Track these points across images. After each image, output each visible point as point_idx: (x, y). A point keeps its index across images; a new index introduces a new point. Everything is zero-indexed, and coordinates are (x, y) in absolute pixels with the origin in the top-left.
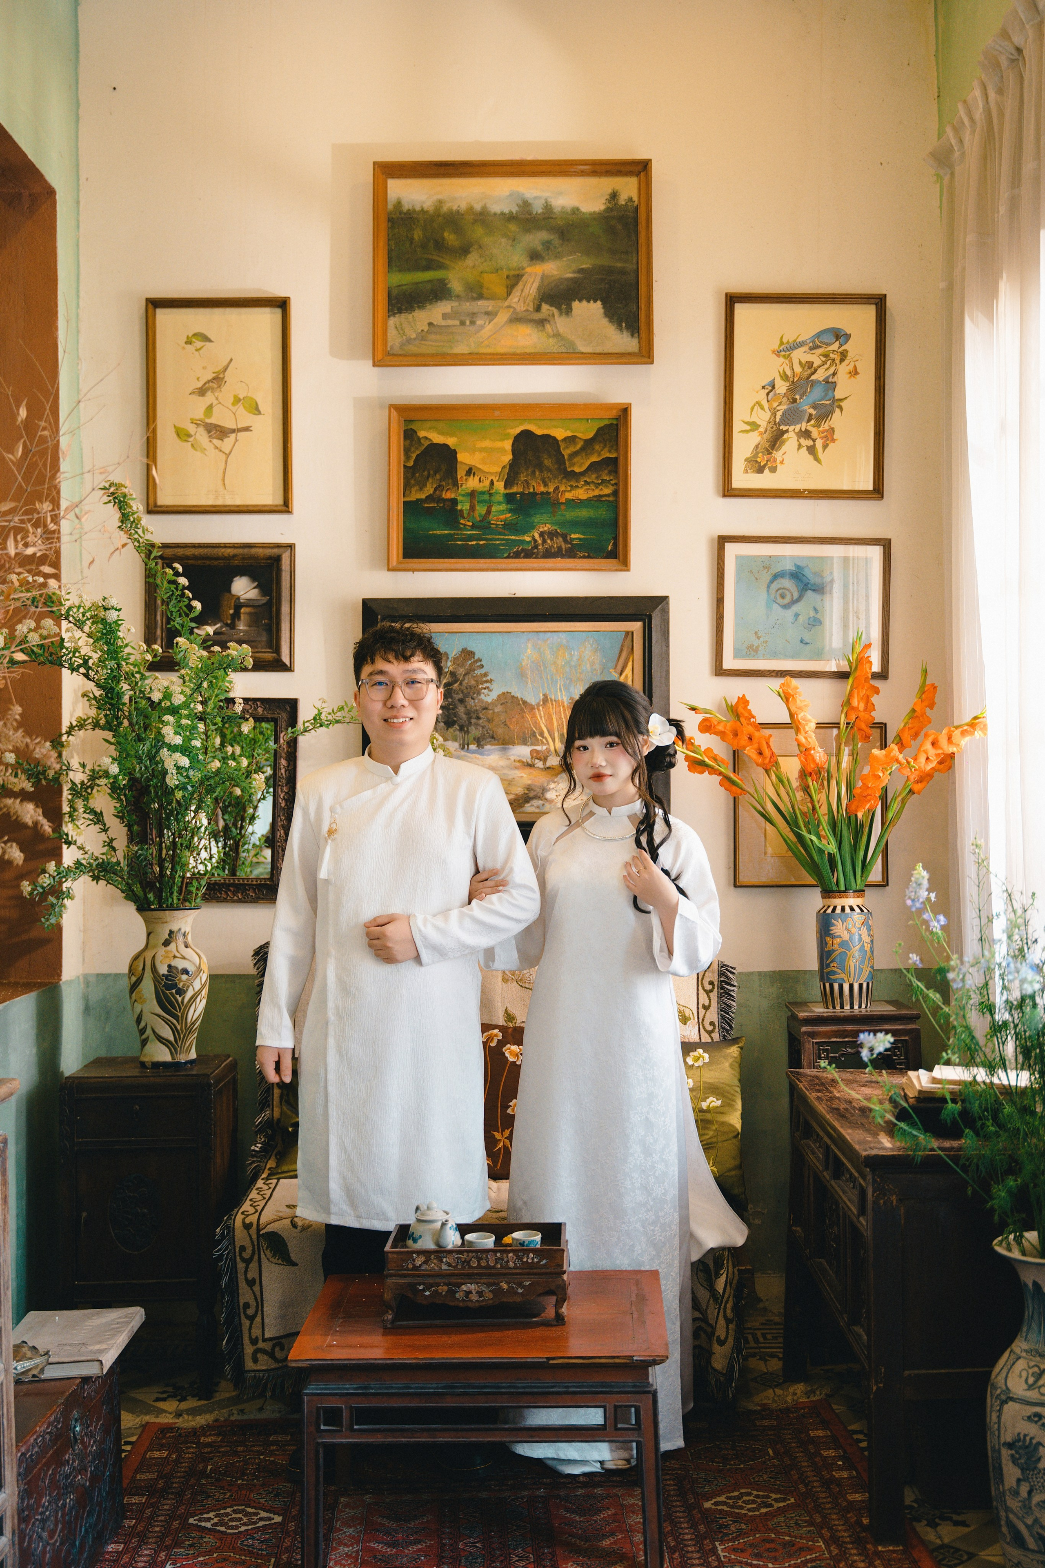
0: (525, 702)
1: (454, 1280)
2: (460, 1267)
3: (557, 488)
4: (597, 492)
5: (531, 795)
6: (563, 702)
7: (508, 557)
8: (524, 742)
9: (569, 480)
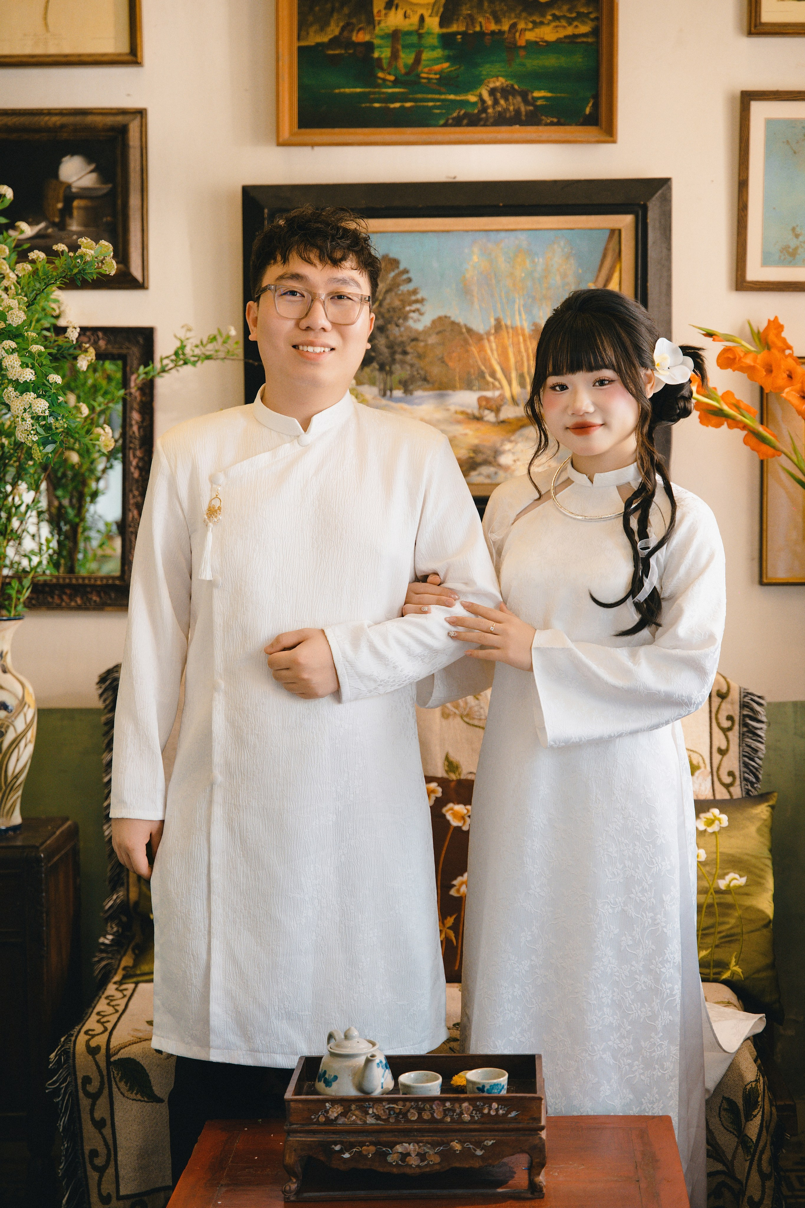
0: (469, 330)
1: (384, 1138)
2: (392, 1120)
3: (513, 26)
4: (569, 31)
5: (479, 458)
6: (523, 329)
7: (445, 125)
8: (469, 386)
9: (531, 14)
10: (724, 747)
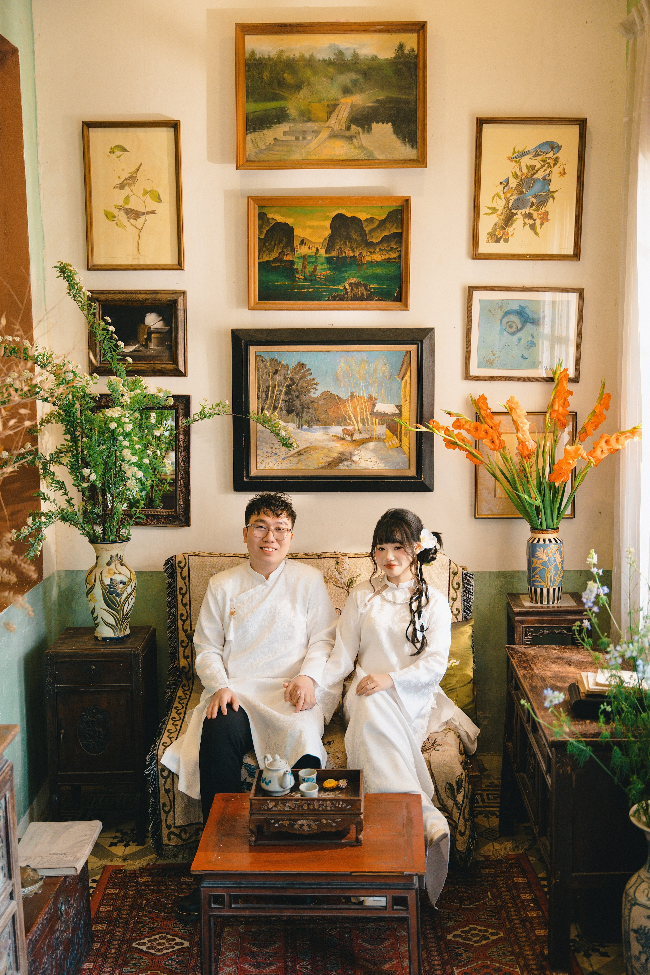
0: (339, 398)
1: (293, 817)
2: (296, 809)
3: (361, 254)
4: (387, 256)
5: (343, 458)
6: (364, 397)
7: (328, 300)
8: (339, 424)
9: (369, 248)
10: (455, 597)
